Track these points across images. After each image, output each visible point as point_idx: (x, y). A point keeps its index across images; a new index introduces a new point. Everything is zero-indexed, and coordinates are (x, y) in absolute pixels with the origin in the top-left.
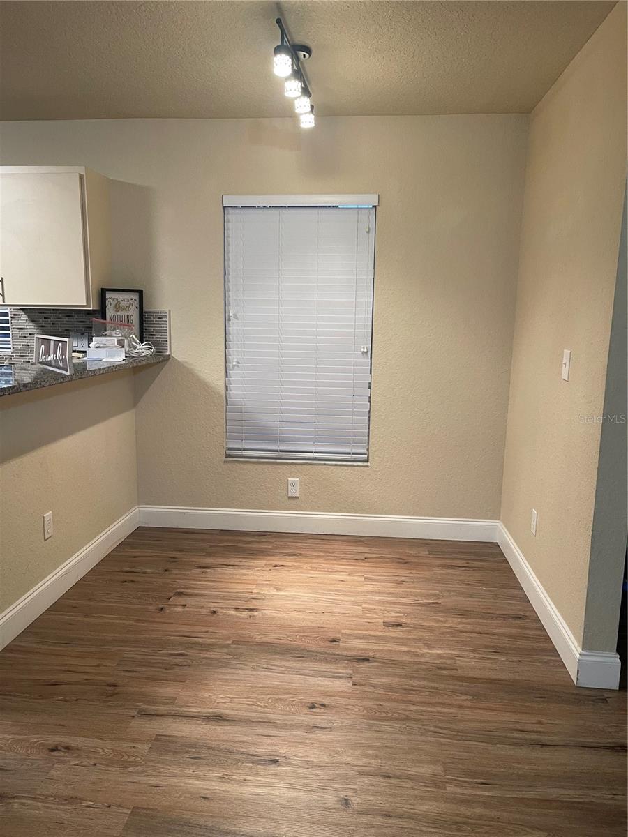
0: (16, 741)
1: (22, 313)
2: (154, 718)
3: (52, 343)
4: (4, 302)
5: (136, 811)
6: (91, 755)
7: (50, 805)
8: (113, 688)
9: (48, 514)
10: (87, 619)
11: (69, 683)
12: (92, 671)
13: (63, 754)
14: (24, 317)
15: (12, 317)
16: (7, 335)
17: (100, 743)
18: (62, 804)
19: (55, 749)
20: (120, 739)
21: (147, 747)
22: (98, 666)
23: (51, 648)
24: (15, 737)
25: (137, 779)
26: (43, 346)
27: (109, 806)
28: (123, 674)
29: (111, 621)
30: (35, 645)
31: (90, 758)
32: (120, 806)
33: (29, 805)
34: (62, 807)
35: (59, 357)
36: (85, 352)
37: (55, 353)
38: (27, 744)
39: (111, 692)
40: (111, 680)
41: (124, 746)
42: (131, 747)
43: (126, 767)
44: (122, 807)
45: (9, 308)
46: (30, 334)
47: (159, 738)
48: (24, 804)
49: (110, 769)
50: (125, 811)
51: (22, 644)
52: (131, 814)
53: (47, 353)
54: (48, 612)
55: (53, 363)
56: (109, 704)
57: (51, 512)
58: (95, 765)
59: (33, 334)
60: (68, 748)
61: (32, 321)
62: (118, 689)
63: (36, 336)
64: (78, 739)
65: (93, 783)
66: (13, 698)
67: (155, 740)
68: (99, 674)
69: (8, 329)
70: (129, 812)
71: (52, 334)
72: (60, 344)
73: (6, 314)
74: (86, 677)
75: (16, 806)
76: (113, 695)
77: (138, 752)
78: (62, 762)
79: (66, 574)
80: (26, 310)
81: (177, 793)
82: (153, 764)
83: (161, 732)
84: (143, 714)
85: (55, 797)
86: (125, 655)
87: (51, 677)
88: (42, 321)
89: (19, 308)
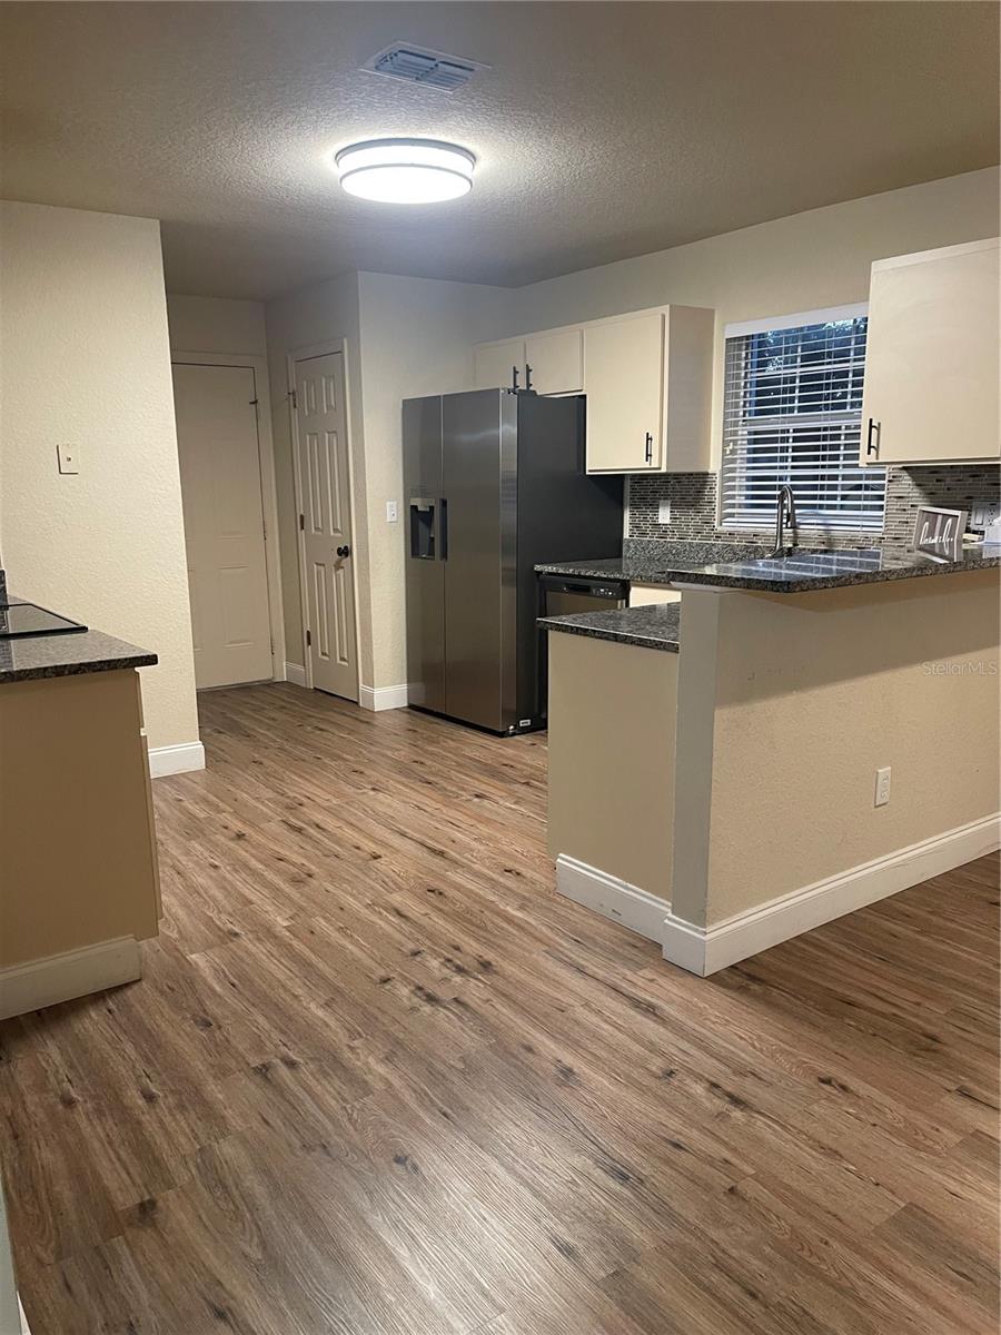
0: (783, 1051)
1: (904, 474)
2: (981, 1106)
3: (940, 517)
4: (877, 458)
5: (912, 1208)
6: (874, 1111)
7: (800, 1144)
8: (929, 1041)
9: (884, 771)
10: (918, 937)
11: (870, 1010)
12: (908, 1008)
13: (836, 1092)
14: (907, 480)
15: (889, 481)
16: (881, 508)
17: (888, 1101)
18: (816, 1150)
19: (828, 1082)
20: (918, 1109)
21: (957, 1139)
22: (918, 1004)
23: (859, 956)
24: (782, 1045)
25: (927, 1170)
26: (927, 523)
27: (877, 1184)
28: (952, 1029)
29: (955, 952)
30: (837, 945)
31: (870, 1114)
32: (891, 1191)
33: (775, 1130)
34: (814, 1153)
35: (945, 539)
36: (982, 533)
37: (941, 534)
38: (793, 1060)
39: (926, 1046)
40: (930, 1029)
41: (922, 1121)
42: (933, 1128)
43: (917, 1149)
44: (893, 1193)
45: (887, 466)
46: (912, 506)
47: (978, 1134)
48: (769, 1126)
49: (895, 1140)
50: (898, 1201)
51: (822, 938)
52: (903, 1209)
53: (931, 534)
54: (867, 909)
55: (937, 551)
56: (917, 1059)
57: (889, 768)
58: (875, 1125)
59: (916, 506)
60: (844, 1088)
61: (918, 485)
62: (936, 1046)
63: (919, 508)
64: (863, 1083)
65: (865, 1145)
66: (792, 998)
67: (972, 1135)
68: (916, 1016)
69: (881, 498)
70: (903, 1205)
71: (941, 504)
72: (950, 521)
73: (882, 477)
74: (895, 1011)
75: (759, 1123)
76: (928, 1050)
77: (942, 1140)
78: (832, 1101)
79: (903, 864)
80: (912, 470)
81: (983, 1218)
82: (959, 1164)
83: (985, 1129)
84: (964, 1093)
85: (810, 1138)
86: (962, 1006)
87: (848, 993)
88: (932, 485)
89: (900, 466)
